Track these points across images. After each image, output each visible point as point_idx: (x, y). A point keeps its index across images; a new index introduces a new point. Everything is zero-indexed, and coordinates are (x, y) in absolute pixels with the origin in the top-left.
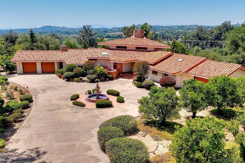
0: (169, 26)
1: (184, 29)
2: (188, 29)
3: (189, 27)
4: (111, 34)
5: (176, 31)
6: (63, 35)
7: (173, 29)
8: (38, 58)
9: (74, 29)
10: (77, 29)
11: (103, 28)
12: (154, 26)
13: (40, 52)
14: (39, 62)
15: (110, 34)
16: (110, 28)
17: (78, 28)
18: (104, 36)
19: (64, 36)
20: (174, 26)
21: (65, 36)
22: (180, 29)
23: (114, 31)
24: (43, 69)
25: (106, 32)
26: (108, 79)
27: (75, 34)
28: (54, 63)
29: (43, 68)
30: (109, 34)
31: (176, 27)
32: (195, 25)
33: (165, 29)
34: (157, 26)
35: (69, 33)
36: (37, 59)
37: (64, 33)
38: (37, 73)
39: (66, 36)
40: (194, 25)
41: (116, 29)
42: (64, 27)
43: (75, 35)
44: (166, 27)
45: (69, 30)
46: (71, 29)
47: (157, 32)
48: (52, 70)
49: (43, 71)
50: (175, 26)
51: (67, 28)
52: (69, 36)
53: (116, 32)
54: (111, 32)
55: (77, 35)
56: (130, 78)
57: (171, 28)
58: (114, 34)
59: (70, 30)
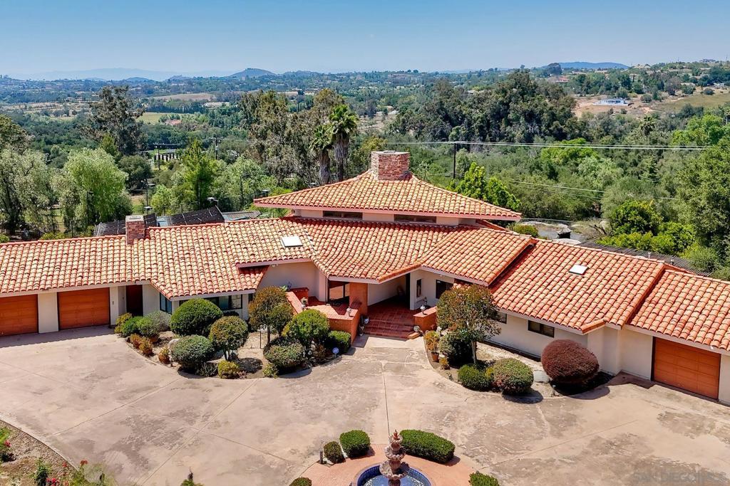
0: (340, 75)
1: (382, 82)
2: (395, 83)
3: (395, 76)
4: (168, 98)
5: (363, 88)
6: (5, 103)
7: (351, 84)
8: (44, 278)
9: (42, 84)
10: (52, 83)
11: (137, 81)
12: (297, 73)
13: (44, 246)
14: (50, 291)
15: (163, 98)
16: (162, 79)
17: (56, 81)
18: (146, 106)
19: (9, 108)
20: (353, 75)
21: (11, 108)
22: (372, 83)
23: (177, 90)
24: (63, 316)
25: (150, 92)
26: (336, 350)
27: (48, 101)
28: (107, 291)
29: (62, 309)
30: (160, 98)
31: (359, 78)
32: (412, 71)
33: (328, 82)
34: (304, 72)
35: (26, 97)
36: (43, 282)
37: (9, 96)
38: (38, 332)
39: (17, 107)
40: (409, 71)
41: (179, 81)
42: (5, 78)
43: (48, 104)
44: (333, 77)
45: (24, 88)
46: (29, 84)
47: (309, 91)
48: (99, 316)
49: (61, 320)
50: (357, 74)
51: (17, 82)
52: (26, 108)
53: (183, 91)
54: (168, 94)
55: (54, 106)
56: (404, 334)
57: (344, 78)
58: (178, 100)
59: (29, 88)
